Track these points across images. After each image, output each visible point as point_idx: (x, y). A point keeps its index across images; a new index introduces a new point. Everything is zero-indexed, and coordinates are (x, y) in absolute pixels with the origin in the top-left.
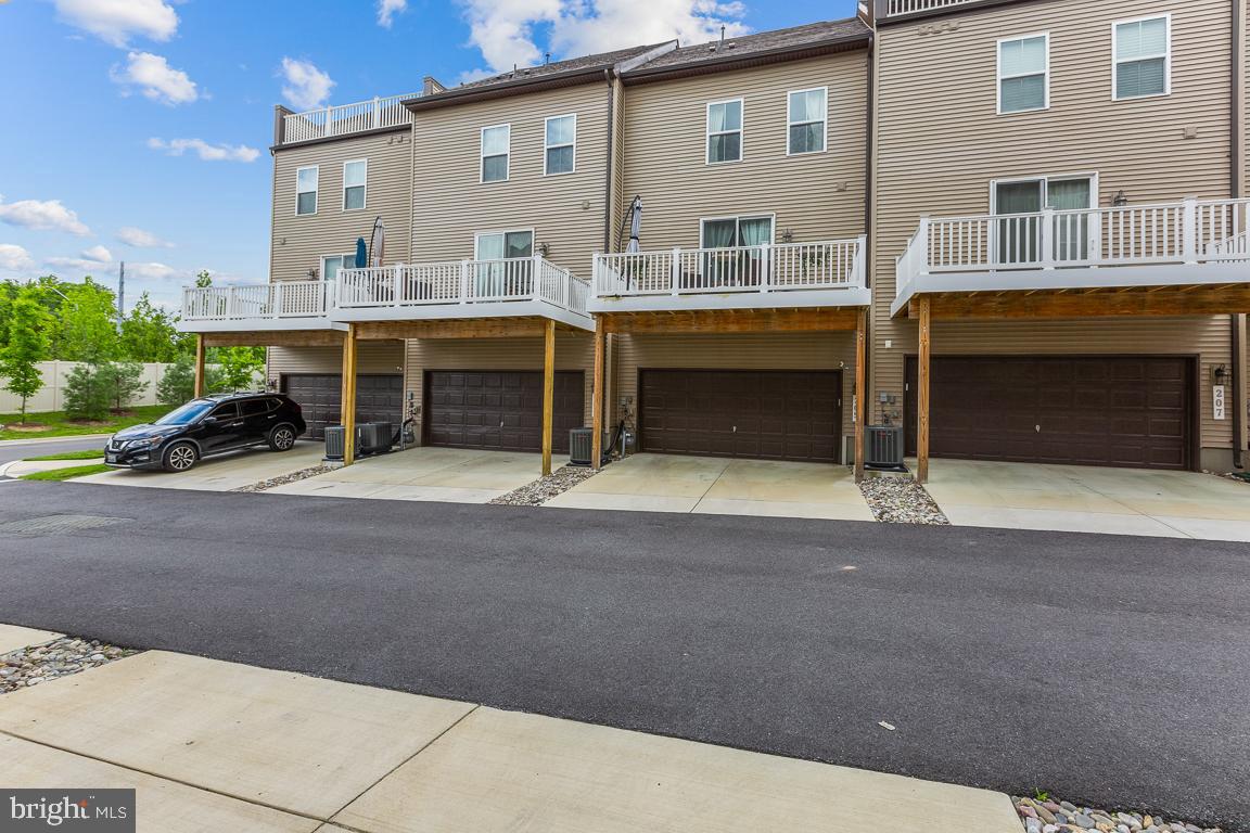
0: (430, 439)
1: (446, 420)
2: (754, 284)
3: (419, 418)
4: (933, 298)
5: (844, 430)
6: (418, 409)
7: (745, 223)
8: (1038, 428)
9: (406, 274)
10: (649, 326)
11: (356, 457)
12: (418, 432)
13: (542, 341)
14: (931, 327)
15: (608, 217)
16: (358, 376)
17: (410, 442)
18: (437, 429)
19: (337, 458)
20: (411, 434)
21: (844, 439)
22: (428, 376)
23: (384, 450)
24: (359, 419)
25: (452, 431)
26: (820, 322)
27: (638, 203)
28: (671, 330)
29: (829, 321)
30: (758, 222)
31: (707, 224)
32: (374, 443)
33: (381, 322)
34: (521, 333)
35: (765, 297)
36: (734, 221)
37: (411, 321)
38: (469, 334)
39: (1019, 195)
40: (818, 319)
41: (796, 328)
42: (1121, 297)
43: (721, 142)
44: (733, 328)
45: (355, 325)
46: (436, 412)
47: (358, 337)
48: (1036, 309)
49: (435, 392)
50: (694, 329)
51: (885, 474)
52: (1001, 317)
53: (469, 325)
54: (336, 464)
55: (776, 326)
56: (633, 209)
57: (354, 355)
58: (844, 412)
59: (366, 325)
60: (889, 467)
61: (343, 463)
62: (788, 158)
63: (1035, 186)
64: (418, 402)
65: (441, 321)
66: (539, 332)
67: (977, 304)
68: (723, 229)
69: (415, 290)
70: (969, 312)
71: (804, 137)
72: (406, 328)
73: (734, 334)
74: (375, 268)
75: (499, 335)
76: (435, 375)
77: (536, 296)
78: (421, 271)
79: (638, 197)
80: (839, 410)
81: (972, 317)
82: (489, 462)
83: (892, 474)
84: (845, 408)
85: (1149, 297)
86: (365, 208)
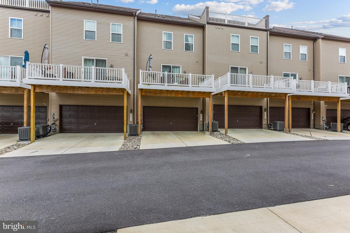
0: (62, 130)
1: (70, 123)
2: (188, 84)
3: (58, 123)
4: (228, 91)
5: (199, 123)
6: (57, 119)
7: (174, 67)
8: (238, 121)
9: (65, 68)
10: (156, 94)
11: (35, 139)
12: (58, 129)
13: (123, 96)
14: (228, 98)
15: (134, 59)
16: (36, 107)
17: (55, 132)
18: (66, 126)
19: (26, 140)
20: (55, 129)
21: (199, 125)
22: (61, 107)
23: (45, 135)
24: (36, 124)
25: (73, 127)
27: (151, 57)
28: (162, 95)
29: (204, 95)
30: (176, 67)
31: (163, 66)
32: (41, 133)
33: (48, 86)
34: (114, 93)
35: (190, 88)
36: (171, 66)
37: (65, 86)
38: (92, 93)
39: (234, 70)
40: (201, 95)
41: (196, 97)
42: (260, 94)
43: (166, 43)
44: (180, 96)
45: (35, 86)
46: (65, 120)
47: (36, 91)
48: (246, 95)
49: (64, 113)
50: (169, 95)
51: (215, 133)
52: (240, 97)
53: (92, 90)
54: (26, 142)
55: (191, 96)
56: (150, 59)
57: (34, 98)
58: (199, 118)
59: (40, 86)
60: (216, 131)
61: (30, 142)
62: (185, 51)
63: (237, 68)
64: (57, 116)
65: (79, 87)
66: (121, 94)
67: (236, 93)
68: (167, 68)
69: (68, 75)
70: (235, 95)
71: (188, 47)
72: (62, 89)
73: (180, 97)
74: (46, 64)
75: (105, 94)
76: (64, 107)
77: (123, 82)
78: (71, 68)
79: (151, 55)
80: (197, 118)
81: (235, 96)
82: (96, 137)
83: (217, 133)
84: (199, 117)
85: (264, 94)
86: (22, 38)
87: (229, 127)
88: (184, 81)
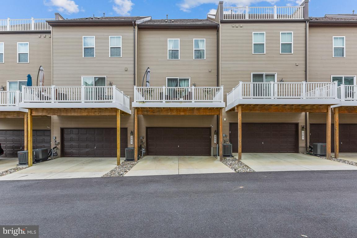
0: (64, 154)
1: (71, 147)
2: (190, 99)
3: (59, 147)
4: (242, 106)
5: (212, 146)
6: (59, 143)
7: (181, 80)
8: (263, 143)
9: (57, 90)
10: (154, 112)
11: (33, 163)
12: (59, 152)
13: (115, 117)
14: (242, 115)
15: (134, 74)
16: (33, 130)
17: (56, 156)
18: (67, 150)
19: (24, 164)
20: (56, 153)
21: (212, 148)
22: (62, 130)
23: (45, 159)
24: (34, 148)
25: (74, 151)
26: (209, 112)
27: (149, 70)
28: (161, 114)
29: (212, 112)
30: (185, 80)
31: (169, 79)
32: (41, 157)
33: (44, 109)
34: (107, 114)
35: (193, 104)
36: (177, 79)
37: (58, 109)
38: (85, 114)
40: (208, 111)
41: (202, 114)
42: (287, 107)
43: (172, 52)
44: (182, 114)
45: (31, 110)
46: (66, 144)
47: (33, 115)
48: (268, 110)
49: (66, 136)
50: (169, 114)
51: (228, 158)
52: (259, 112)
53: (85, 111)
54: (24, 166)
55: (196, 113)
56: (147, 72)
57: (31, 122)
59: (37, 110)
60: (229, 156)
61: (28, 166)
62: (194, 60)
63: (262, 75)
64: (59, 140)
65: (72, 109)
66: (114, 114)
67: (253, 108)
68: (173, 82)
69: (60, 96)
70: (251, 110)
71: (198, 54)
72: (56, 111)
73: (183, 116)
74: (40, 87)
75: (98, 115)
76: (65, 130)
77: (114, 101)
78: (63, 89)
79: (149, 68)
80: (210, 139)
81: (252, 112)
82: (93, 161)
83: (230, 158)
84: (212, 139)
85: (294, 107)
86: (29, 62)
87: (243, 151)
88: (188, 95)
